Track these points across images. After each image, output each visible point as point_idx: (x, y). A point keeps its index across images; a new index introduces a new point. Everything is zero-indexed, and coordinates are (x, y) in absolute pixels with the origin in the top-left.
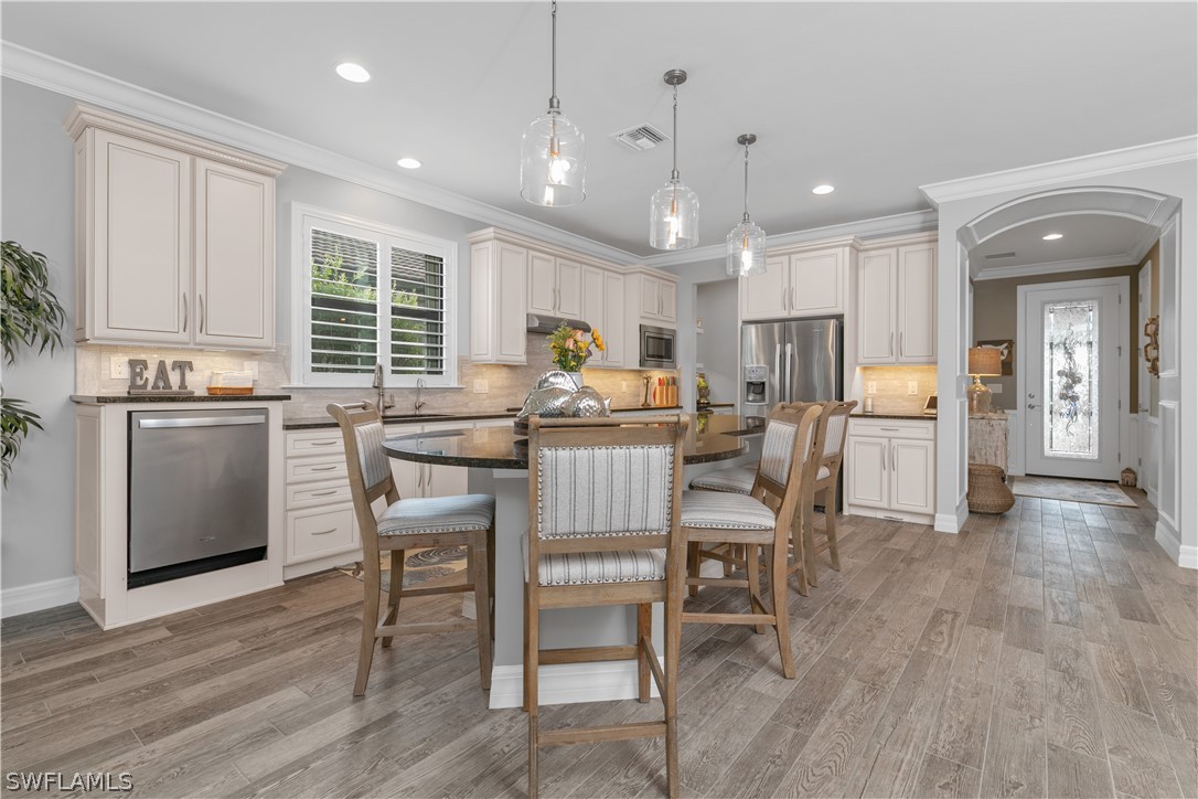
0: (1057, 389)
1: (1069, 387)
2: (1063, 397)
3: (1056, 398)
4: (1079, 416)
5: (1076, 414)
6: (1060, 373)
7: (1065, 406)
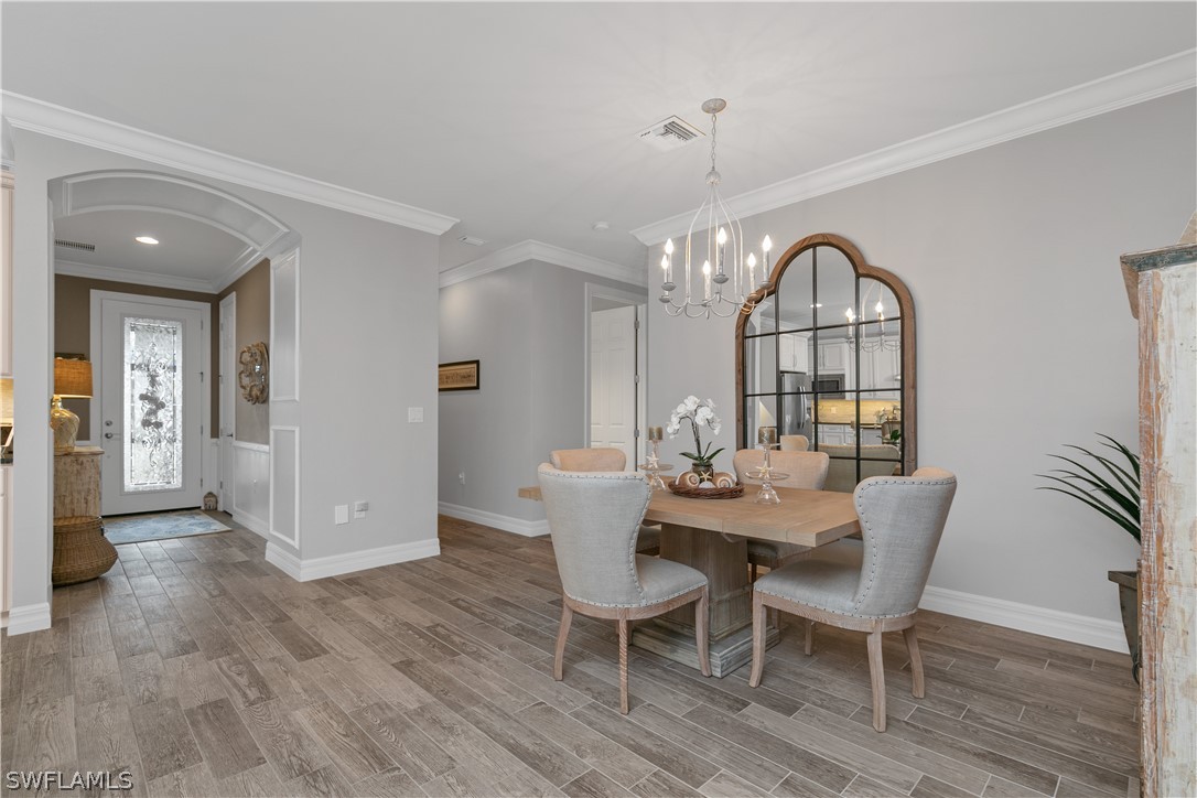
0: (139, 416)
1: (153, 412)
2: (146, 423)
3: (138, 425)
4: (163, 444)
5: (160, 442)
6: (143, 397)
7: (148, 434)
